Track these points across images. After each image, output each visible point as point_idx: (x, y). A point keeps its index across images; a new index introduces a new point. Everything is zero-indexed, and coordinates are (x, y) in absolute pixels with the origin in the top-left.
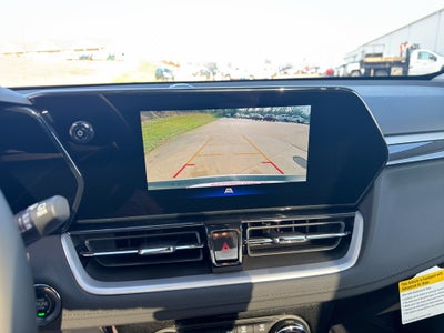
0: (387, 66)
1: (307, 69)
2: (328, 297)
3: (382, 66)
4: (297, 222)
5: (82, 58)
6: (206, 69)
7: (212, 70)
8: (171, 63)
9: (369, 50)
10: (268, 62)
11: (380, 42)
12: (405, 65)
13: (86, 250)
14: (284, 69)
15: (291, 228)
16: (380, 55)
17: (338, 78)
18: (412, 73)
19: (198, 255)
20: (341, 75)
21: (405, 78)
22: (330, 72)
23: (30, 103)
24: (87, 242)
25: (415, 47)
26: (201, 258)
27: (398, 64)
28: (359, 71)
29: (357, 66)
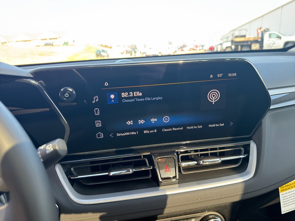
0: (249, 43)
1: (196, 46)
2: (237, 199)
3: (245, 44)
4: (211, 149)
5: (46, 45)
6: (129, 49)
7: (134, 50)
8: (106, 46)
9: (237, 33)
10: (170, 43)
11: (244, 27)
12: (261, 43)
13: (72, 174)
14: (181, 48)
15: (208, 154)
16: (244, 36)
17: (217, 53)
18: (265, 47)
19: (148, 175)
20: (219, 50)
21: (261, 51)
22: (212, 48)
23: (32, 76)
24: (72, 169)
25: (267, 30)
26: (150, 176)
27: (256, 41)
28: (231, 47)
29: (229, 44)
